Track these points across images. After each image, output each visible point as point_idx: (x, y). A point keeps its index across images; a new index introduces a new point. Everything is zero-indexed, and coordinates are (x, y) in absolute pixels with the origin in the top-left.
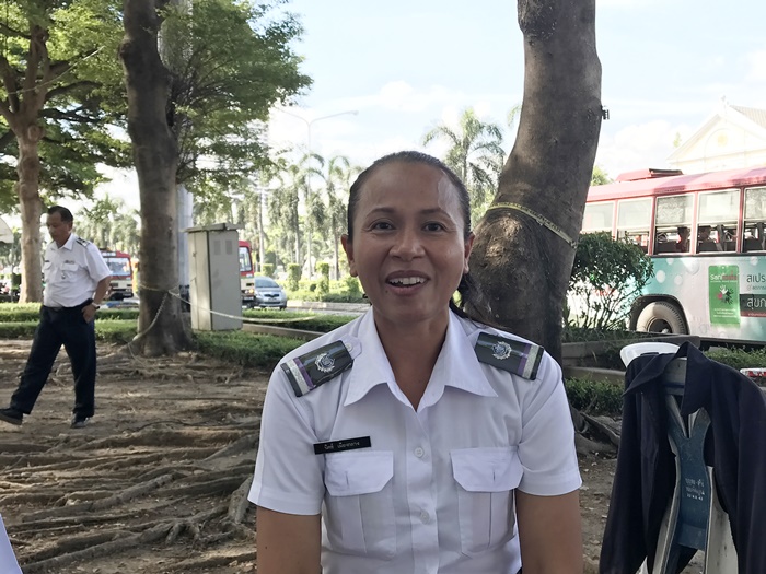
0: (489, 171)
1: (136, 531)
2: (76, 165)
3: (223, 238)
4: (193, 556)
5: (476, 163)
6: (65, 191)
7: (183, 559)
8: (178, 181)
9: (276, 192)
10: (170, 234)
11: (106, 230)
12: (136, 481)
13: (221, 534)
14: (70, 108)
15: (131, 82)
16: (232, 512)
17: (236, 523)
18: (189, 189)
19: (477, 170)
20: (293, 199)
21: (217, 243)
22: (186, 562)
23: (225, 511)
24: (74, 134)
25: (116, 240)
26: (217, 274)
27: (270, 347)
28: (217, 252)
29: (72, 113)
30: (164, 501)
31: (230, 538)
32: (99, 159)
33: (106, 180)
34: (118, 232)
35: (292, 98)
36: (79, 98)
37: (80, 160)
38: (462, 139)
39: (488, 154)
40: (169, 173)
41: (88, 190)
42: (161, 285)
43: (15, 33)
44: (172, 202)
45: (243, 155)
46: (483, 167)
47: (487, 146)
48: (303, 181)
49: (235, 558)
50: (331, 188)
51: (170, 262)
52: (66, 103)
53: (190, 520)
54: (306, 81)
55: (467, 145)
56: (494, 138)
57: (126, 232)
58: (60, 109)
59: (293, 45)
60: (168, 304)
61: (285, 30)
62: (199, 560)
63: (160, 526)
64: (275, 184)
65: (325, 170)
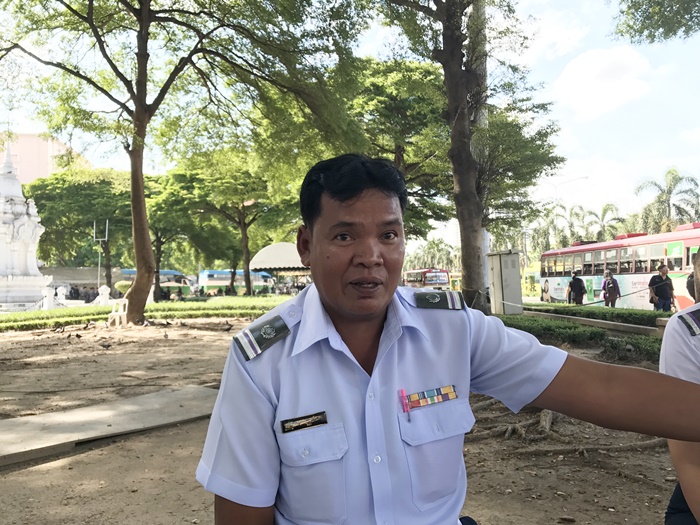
0: (688, 208)
1: (486, 429)
2: (418, 221)
3: (509, 259)
4: (523, 447)
5: (677, 204)
6: (412, 236)
7: (517, 448)
8: (483, 226)
9: (535, 230)
10: (479, 257)
11: (433, 257)
12: (479, 401)
13: (539, 436)
14: (415, 190)
15: (455, 171)
16: (543, 423)
17: (547, 430)
18: (488, 231)
19: (678, 208)
20: (546, 234)
21: (506, 262)
22: (520, 450)
23: (538, 422)
24: (417, 204)
25: (439, 263)
26: (506, 280)
27: (544, 325)
28: (506, 267)
29: (416, 193)
30: (498, 414)
31: (544, 439)
32: (431, 217)
33: (434, 229)
34: (440, 258)
35: (553, 171)
36: (420, 184)
37: (420, 218)
38: (666, 189)
39: (686, 196)
40: (478, 221)
41: (423, 234)
42: (475, 287)
43: (387, 151)
44: (480, 238)
45: (522, 208)
46: (683, 206)
47: (686, 192)
48: (552, 222)
49: (551, 451)
50: (571, 226)
51: (479, 274)
52: (413, 187)
53: (517, 425)
54: (562, 160)
55: (670, 192)
56: (692, 186)
57: (444, 258)
58: (409, 190)
59: (551, 140)
60: (479, 298)
61: (549, 131)
62: (528, 450)
63: (500, 428)
64: (534, 225)
65: (567, 215)
